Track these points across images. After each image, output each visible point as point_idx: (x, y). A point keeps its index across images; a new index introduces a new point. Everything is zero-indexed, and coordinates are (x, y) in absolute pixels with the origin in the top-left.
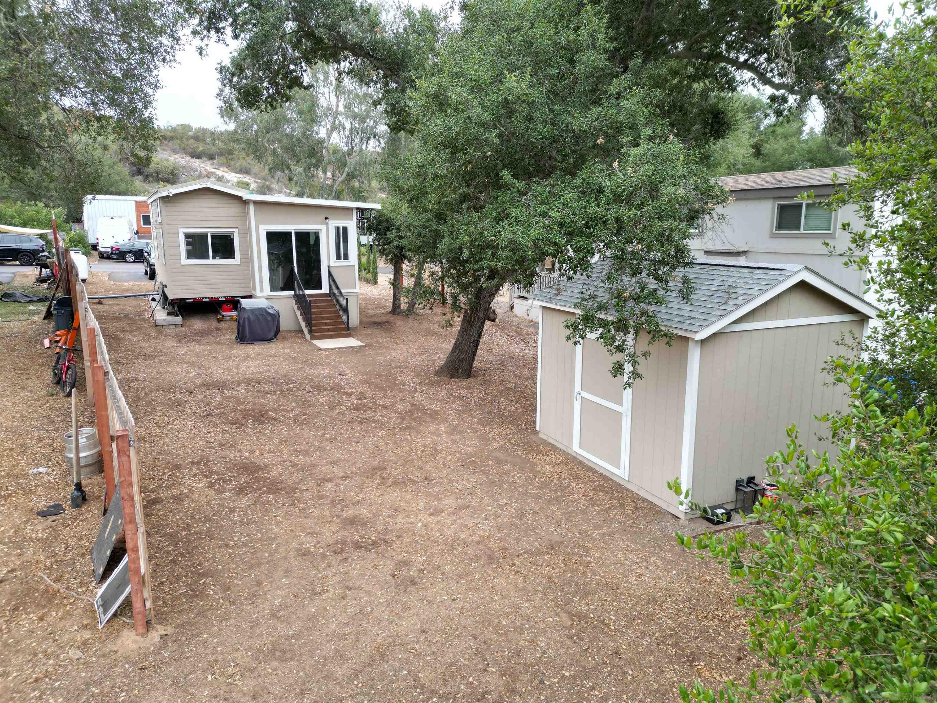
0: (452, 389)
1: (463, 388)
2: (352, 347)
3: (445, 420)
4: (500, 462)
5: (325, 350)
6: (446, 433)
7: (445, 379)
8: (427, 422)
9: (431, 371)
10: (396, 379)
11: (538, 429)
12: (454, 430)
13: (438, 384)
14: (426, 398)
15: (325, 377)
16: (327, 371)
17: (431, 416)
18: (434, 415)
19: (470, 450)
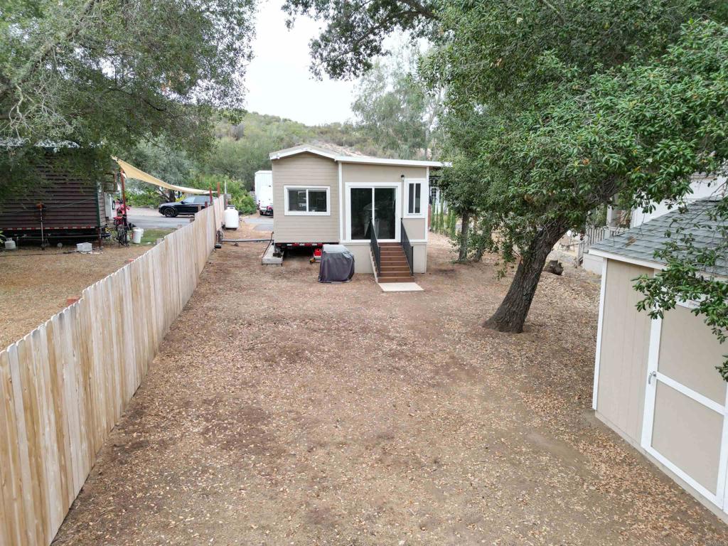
0: (499, 344)
1: (510, 344)
2: (412, 292)
3: (482, 380)
4: (537, 451)
5: (387, 292)
6: (480, 397)
7: (492, 331)
8: (461, 380)
9: (481, 321)
10: (442, 327)
11: (594, 407)
12: (490, 394)
13: (484, 336)
14: (468, 350)
15: (376, 319)
16: (379, 314)
17: (468, 373)
18: (472, 373)
19: (502, 426)
